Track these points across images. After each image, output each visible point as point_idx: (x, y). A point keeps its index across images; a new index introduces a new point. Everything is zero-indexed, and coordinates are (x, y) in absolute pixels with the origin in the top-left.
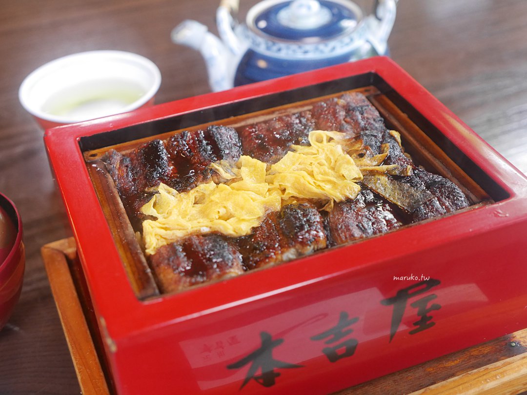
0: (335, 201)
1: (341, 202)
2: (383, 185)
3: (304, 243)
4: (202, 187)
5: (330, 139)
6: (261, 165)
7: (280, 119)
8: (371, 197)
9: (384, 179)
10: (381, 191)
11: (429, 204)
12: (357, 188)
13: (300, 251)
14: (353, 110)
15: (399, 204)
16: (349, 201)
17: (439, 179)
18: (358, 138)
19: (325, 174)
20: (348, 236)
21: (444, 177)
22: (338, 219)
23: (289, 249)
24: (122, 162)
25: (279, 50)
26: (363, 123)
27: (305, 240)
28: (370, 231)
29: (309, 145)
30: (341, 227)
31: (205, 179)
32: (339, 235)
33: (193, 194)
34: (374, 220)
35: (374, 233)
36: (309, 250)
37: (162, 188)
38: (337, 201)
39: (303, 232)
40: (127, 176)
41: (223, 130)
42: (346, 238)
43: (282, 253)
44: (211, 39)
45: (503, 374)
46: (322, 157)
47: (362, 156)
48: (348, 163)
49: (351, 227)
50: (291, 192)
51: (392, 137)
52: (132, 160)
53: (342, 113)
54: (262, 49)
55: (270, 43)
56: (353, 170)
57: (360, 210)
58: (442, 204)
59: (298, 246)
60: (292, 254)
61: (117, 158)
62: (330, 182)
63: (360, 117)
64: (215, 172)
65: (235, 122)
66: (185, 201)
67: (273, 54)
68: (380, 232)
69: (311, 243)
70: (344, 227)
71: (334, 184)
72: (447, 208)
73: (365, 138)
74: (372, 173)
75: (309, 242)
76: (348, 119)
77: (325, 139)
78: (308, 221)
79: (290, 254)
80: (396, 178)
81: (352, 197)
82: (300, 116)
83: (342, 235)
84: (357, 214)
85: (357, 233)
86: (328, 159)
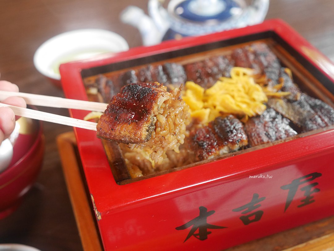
0: (248, 116)
1: (253, 117)
2: (281, 106)
3: (233, 143)
5: (244, 74)
6: (200, 89)
7: (211, 60)
8: (273, 114)
9: (282, 102)
10: (280, 110)
11: (313, 120)
12: (264, 107)
13: (231, 148)
16: (258, 116)
17: (318, 102)
18: (263, 73)
19: (242, 97)
20: (259, 141)
21: (323, 101)
22: (252, 129)
23: (224, 147)
26: (265, 64)
27: (234, 141)
28: (274, 138)
29: (230, 77)
30: (254, 135)
32: (253, 140)
34: (276, 130)
35: (277, 139)
36: (237, 147)
38: (250, 116)
39: (233, 135)
42: (258, 142)
43: (219, 149)
46: (240, 86)
47: (266, 85)
48: (257, 90)
49: (261, 135)
50: (219, 108)
51: (286, 73)
56: (260, 95)
57: (266, 123)
58: (323, 120)
59: (230, 145)
60: (226, 150)
62: (245, 103)
63: (263, 59)
68: (281, 138)
69: (238, 142)
70: (256, 135)
71: (248, 104)
72: (326, 123)
74: (273, 97)
75: (237, 142)
77: (241, 74)
78: (234, 128)
79: (224, 150)
80: (289, 101)
81: (260, 113)
83: (255, 140)
84: (265, 126)
85: (265, 139)
86: (244, 88)
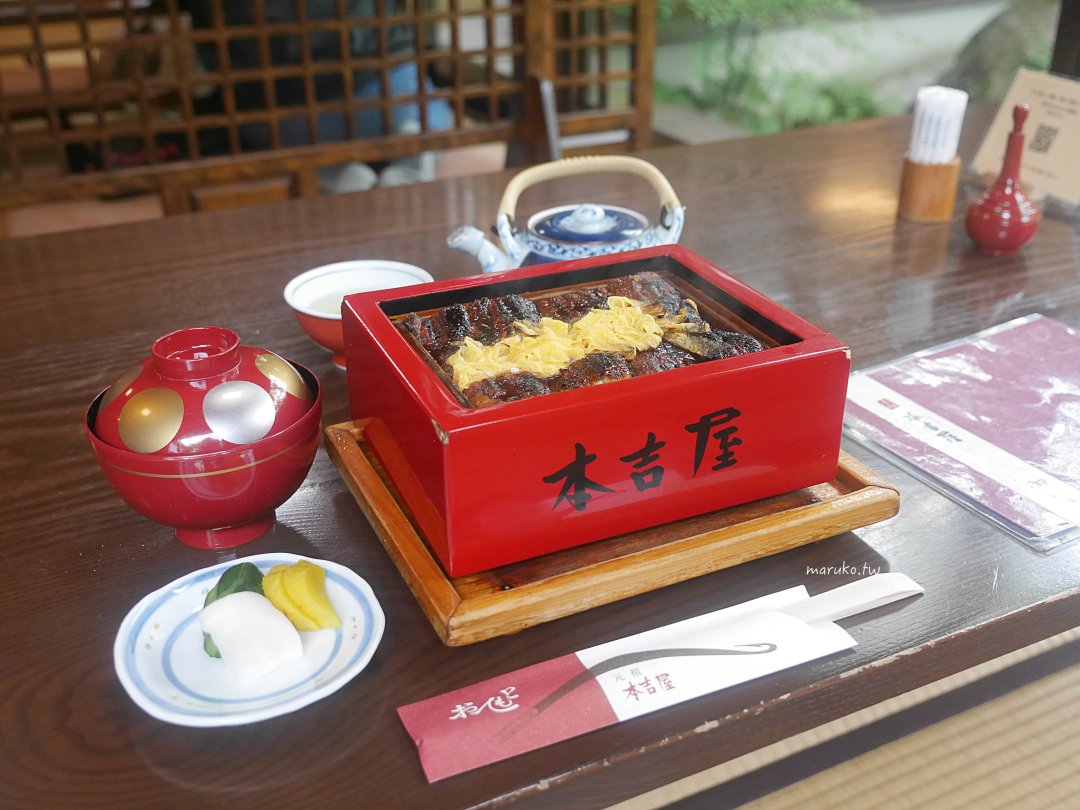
0: (637, 351)
1: (644, 351)
2: (682, 340)
3: (611, 377)
4: (507, 341)
5: (628, 304)
6: (563, 325)
7: (577, 293)
9: (683, 336)
10: (681, 344)
11: (727, 352)
12: (658, 341)
14: (649, 284)
15: (699, 353)
16: (651, 350)
17: (736, 334)
18: (655, 304)
19: (626, 329)
21: (740, 333)
22: (642, 362)
24: (423, 324)
25: (564, 252)
26: (659, 295)
27: (612, 374)
29: (609, 308)
30: (645, 368)
31: (509, 334)
33: (498, 346)
34: (676, 364)
37: (468, 340)
38: (640, 349)
39: (611, 368)
40: (430, 335)
41: (521, 300)
43: (592, 384)
44: (488, 246)
45: (804, 515)
46: (622, 318)
47: (660, 317)
48: (649, 321)
50: (594, 344)
51: (688, 304)
52: (433, 323)
53: (639, 287)
54: (545, 252)
55: (554, 246)
56: (654, 327)
59: (606, 379)
61: (418, 321)
62: (632, 335)
63: (656, 290)
64: (518, 330)
65: (532, 296)
66: (491, 353)
67: (557, 256)
69: (618, 376)
70: (647, 368)
71: (636, 336)
73: (663, 304)
74: (671, 330)
75: (616, 376)
76: (645, 292)
80: (694, 334)
81: (654, 346)
82: (596, 291)
83: (647, 372)
84: (659, 359)
86: (628, 319)
